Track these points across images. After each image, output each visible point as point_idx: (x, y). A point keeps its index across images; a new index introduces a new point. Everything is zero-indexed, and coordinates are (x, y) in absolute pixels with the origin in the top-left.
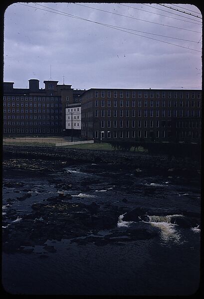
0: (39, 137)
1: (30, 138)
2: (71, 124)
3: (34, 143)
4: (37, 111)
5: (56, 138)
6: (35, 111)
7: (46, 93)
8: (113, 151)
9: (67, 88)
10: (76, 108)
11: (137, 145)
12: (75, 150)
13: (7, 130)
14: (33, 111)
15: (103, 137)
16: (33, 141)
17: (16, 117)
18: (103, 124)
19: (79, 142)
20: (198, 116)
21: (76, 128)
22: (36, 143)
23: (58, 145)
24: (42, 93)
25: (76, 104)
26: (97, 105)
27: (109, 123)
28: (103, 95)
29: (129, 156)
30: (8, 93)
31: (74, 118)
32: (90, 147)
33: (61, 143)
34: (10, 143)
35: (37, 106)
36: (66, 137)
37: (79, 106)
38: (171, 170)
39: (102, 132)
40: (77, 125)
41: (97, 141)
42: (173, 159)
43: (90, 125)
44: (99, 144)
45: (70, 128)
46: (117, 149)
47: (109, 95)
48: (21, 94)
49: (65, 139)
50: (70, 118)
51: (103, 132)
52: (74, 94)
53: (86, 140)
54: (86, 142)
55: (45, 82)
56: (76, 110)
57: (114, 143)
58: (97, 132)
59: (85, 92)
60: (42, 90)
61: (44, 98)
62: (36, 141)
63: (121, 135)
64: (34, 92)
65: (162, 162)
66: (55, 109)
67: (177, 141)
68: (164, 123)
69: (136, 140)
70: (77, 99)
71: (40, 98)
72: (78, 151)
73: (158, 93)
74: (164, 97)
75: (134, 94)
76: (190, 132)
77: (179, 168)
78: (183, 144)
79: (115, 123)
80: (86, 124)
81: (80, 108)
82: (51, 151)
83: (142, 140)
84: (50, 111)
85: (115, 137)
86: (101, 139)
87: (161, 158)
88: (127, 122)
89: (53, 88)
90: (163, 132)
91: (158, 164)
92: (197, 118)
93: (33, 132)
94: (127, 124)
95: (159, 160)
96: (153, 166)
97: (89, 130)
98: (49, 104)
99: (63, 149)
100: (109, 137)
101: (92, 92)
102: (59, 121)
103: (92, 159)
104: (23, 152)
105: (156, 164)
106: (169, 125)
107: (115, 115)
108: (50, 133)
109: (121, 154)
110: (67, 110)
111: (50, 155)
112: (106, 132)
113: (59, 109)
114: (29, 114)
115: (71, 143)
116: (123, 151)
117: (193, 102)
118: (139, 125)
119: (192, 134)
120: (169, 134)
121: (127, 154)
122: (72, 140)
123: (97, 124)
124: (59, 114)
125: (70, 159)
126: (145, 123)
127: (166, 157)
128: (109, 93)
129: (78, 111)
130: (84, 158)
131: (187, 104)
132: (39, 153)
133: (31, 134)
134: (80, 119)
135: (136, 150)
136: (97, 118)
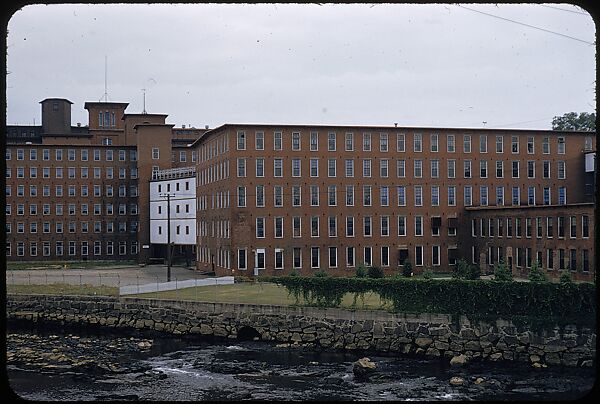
0: (72, 267)
1: (43, 272)
2: (165, 230)
3: (56, 286)
4: (66, 190)
5: (121, 271)
6: (59, 192)
7: (90, 137)
8: (294, 307)
9: (154, 122)
10: (182, 182)
11: (360, 288)
12: (177, 306)
14: (53, 191)
15: (261, 265)
16: (51, 281)
18: (261, 226)
19: (191, 283)
20: (531, 202)
21: (182, 239)
22: (59, 285)
23: (127, 290)
24: (79, 137)
25: (181, 170)
26: (241, 173)
27: (279, 226)
28: (260, 142)
29: (340, 322)
31: (174, 211)
32: (222, 296)
33: (134, 284)
35: (66, 174)
36: (154, 268)
37: (190, 175)
38: (461, 359)
39: (259, 251)
40: (183, 230)
41: (245, 277)
42: (464, 328)
43: (224, 231)
44: (248, 287)
45: (162, 239)
46: (302, 301)
47: (278, 143)
48: (16, 140)
49: (149, 274)
50: (164, 210)
51: (263, 251)
52: (173, 141)
53: (212, 275)
55: (88, 106)
56: (183, 186)
57: (292, 284)
58: (242, 252)
59: (207, 135)
60: (79, 128)
61: (85, 153)
62: (61, 280)
63: (315, 259)
64: (56, 136)
65: (434, 336)
66: (117, 183)
67: (475, 275)
68: (436, 224)
69: (360, 275)
70: (182, 155)
71: (71, 153)
72: (188, 309)
73: (418, 138)
74: (435, 148)
75: (350, 139)
76: (509, 250)
77: (482, 351)
78: (492, 282)
79: (297, 226)
80: (210, 228)
81: (193, 182)
82: (107, 310)
83: (375, 272)
84: (104, 190)
85: (297, 264)
86: (256, 271)
87: (431, 325)
88: (332, 222)
89: (112, 123)
90: (436, 249)
91: (421, 341)
92: (526, 208)
93: (53, 253)
94: (333, 226)
95: (424, 330)
96: (407, 349)
97: (219, 245)
98: (99, 167)
99: (143, 303)
100: (279, 265)
101: (227, 135)
102: (132, 218)
103: (230, 333)
104: (21, 314)
105: (417, 341)
106: (451, 230)
107: (297, 202)
108: (104, 257)
109: (315, 314)
110: (154, 186)
111: (103, 321)
112: (270, 251)
113: (131, 183)
114: (40, 200)
115: (165, 286)
116: (320, 306)
117: (515, 164)
118: (367, 228)
119: (514, 254)
120: (453, 256)
121: (332, 315)
122: (169, 276)
123: (243, 228)
124: (131, 200)
125: (164, 331)
126: (385, 224)
127: (443, 321)
128: (278, 135)
129: (187, 189)
130: (206, 330)
131: (500, 172)
132: (70, 317)
133: (48, 258)
134: (193, 212)
135: (359, 303)
136: (242, 211)
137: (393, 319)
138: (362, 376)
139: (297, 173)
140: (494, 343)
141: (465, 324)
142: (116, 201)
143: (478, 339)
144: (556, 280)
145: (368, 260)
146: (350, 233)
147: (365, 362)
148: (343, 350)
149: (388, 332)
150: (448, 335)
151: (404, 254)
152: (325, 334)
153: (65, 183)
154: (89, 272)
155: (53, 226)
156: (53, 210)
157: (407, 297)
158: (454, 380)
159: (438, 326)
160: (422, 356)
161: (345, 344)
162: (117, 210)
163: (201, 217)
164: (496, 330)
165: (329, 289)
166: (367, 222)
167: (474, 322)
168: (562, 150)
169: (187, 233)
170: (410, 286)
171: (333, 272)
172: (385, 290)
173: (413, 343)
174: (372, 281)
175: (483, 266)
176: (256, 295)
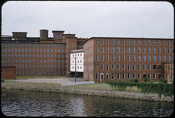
0: (48, 78)
1: (40, 79)
2: (74, 68)
4: (46, 56)
5: (62, 79)
7: (54, 41)
8: (112, 91)
9: (72, 36)
10: (80, 54)
11: (131, 85)
12: (78, 90)
13: (21, 72)
14: (43, 56)
15: (102, 78)
16: (42, 82)
17: (28, 61)
18: (102, 67)
19: (82, 83)
21: (79, 70)
22: (44, 83)
23: (63, 85)
24: (50, 41)
25: (79, 50)
26: (97, 51)
27: (108, 67)
28: (102, 42)
29: (125, 95)
30: (22, 41)
31: (77, 62)
32: (91, 87)
33: (65, 83)
34: (22, 83)
35: (46, 51)
36: (71, 78)
37: (82, 52)
40: (80, 68)
41: (97, 81)
42: (162, 98)
43: (91, 68)
44: (98, 84)
45: (72, 70)
46: (114, 89)
47: (108, 43)
48: (33, 41)
49: (70, 80)
50: (74, 62)
51: (103, 74)
52: (77, 42)
53: (88, 81)
54: (88, 82)
55: (53, 32)
57: (111, 84)
58: (97, 74)
59: (87, 40)
60: (50, 38)
61: (52, 45)
62: (44, 81)
63: (118, 77)
64: (44, 40)
66: (61, 54)
69: (131, 81)
70: (80, 46)
71: (48, 45)
72: (81, 90)
73: (149, 41)
74: (154, 44)
75: (129, 42)
80: (87, 67)
81: (83, 54)
83: (136, 81)
84: (57, 56)
85: (113, 78)
86: (101, 80)
87: (153, 97)
89: (59, 37)
90: (154, 74)
93: (43, 74)
94: (123, 67)
97: (90, 72)
99: (68, 88)
100: (108, 78)
101: (93, 41)
102: (65, 64)
106: (159, 69)
107: (113, 60)
108: (57, 75)
109: (118, 93)
110: (71, 55)
112: (105, 74)
113: (65, 54)
114: (39, 58)
115: (74, 84)
116: (119, 90)
118: (134, 68)
120: (160, 76)
121: (123, 93)
122: (76, 81)
123: (97, 67)
124: (65, 59)
126: (139, 67)
127: (156, 96)
128: (108, 40)
129: (81, 56)
133: (41, 75)
134: (83, 62)
135: (131, 90)
136: (97, 62)
137: (141, 95)
139: (113, 51)
141: (163, 96)
142: (61, 59)
145: (134, 77)
146: (129, 69)
151: (145, 75)
153: (46, 54)
154: (53, 79)
155: (43, 66)
156: (43, 61)
159: (154, 97)
162: (61, 62)
163: (85, 64)
166: (134, 66)
167: (165, 96)
169: (81, 68)
171: (124, 80)
172: (139, 86)
174: (135, 83)
175: (168, 79)
176: (100, 87)
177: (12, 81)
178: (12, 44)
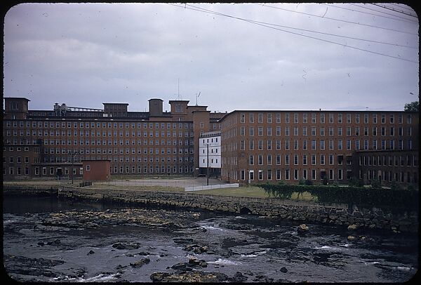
0: (163, 178)
1: (149, 180)
2: (206, 161)
3: (156, 187)
4: (160, 142)
5: (185, 180)
6: (157, 143)
7: (171, 117)
8: (268, 199)
9: (201, 110)
10: (214, 138)
11: (301, 190)
12: (211, 197)
13: (119, 168)
14: (154, 143)
15: (252, 178)
16: (154, 184)
17: (131, 151)
18: (252, 159)
19: (218, 186)
20: (392, 148)
21: (214, 165)
23: (188, 189)
24: (166, 117)
25: (214, 133)
26: (243, 134)
27: (261, 159)
28: (251, 119)
29: (291, 206)
30: (119, 118)
31: (211, 152)
32: (233, 193)
33: (191, 186)
34: (121, 187)
35: (160, 135)
36: (201, 179)
37: (218, 135)
38: (354, 227)
39: (251, 171)
40: (215, 161)
41: (244, 184)
42: (355, 211)
43: (234, 162)
44: (245, 189)
45: (203, 165)
46: (272, 196)
47: (260, 119)
48: (138, 118)
49: (200, 182)
50: (206, 151)
51: (253, 171)
52: (210, 119)
53: (228, 182)
54: (227, 185)
55: (170, 102)
56: (214, 140)
57: (267, 188)
58: (243, 172)
59: (227, 115)
60: (166, 113)
61: (169, 125)
62: (158, 184)
63: (279, 175)
64: (155, 117)
65: (339, 215)
66: (184, 139)
67: (361, 184)
68: (340, 159)
69: (300, 184)
70: (214, 125)
71: (163, 125)
72: (217, 199)
73: (332, 116)
75: (297, 117)
76: (380, 172)
77: (364, 223)
78: (370, 189)
79: (270, 159)
80: (227, 160)
81: (219, 138)
82: (179, 199)
83: (309, 182)
84: (178, 142)
85: (270, 178)
86: (250, 180)
87: (337, 209)
88: (287, 157)
89: (182, 111)
90: (340, 171)
91: (332, 217)
92: (389, 151)
93: (154, 171)
94: (287, 159)
95: (334, 212)
96: (325, 220)
97: (231, 168)
98: (175, 132)
99: (196, 196)
100: (261, 178)
101: (236, 116)
102: (191, 155)
103: (237, 210)
104: (139, 200)
105: (330, 217)
106: (349, 162)
107: (270, 148)
108: (178, 173)
109: (278, 203)
110: (201, 140)
111: (177, 204)
112: (256, 171)
113: (190, 139)
114: (148, 147)
115: (206, 188)
116: (281, 199)
117: (383, 129)
118: (305, 161)
119: (382, 174)
120: (349, 175)
121: (286, 203)
122: (208, 183)
123: (243, 160)
124: (191, 147)
125: (205, 209)
126: (314, 159)
127: (344, 208)
128: (260, 116)
129: (217, 141)
130: (225, 209)
131: (375, 132)
132: (162, 201)
134: (219, 153)
135: (300, 198)
136: (243, 152)
137: (318, 206)
138: (302, 233)
140: (371, 219)
141: (356, 209)
142: (184, 147)
143: (362, 217)
144: (405, 188)
145: (305, 176)
146: (296, 163)
147: (303, 227)
148: (292, 220)
149: (315, 212)
150: (346, 215)
151: (323, 174)
152: (283, 212)
153: (160, 139)
154: (171, 181)
155: (154, 159)
156: (154, 152)
157: (324, 195)
158: (350, 237)
159: (341, 210)
160: (333, 224)
161: (293, 217)
162: (184, 152)
163: (223, 155)
164: (372, 212)
165: (286, 190)
166: (305, 158)
167: (361, 208)
168: (410, 122)
169: (217, 162)
170: (327, 189)
171: (287, 182)
172: (314, 191)
173: (328, 217)
174: (307, 187)
175: (365, 180)
176: (249, 193)
177: (105, 183)
178: (104, 124)
